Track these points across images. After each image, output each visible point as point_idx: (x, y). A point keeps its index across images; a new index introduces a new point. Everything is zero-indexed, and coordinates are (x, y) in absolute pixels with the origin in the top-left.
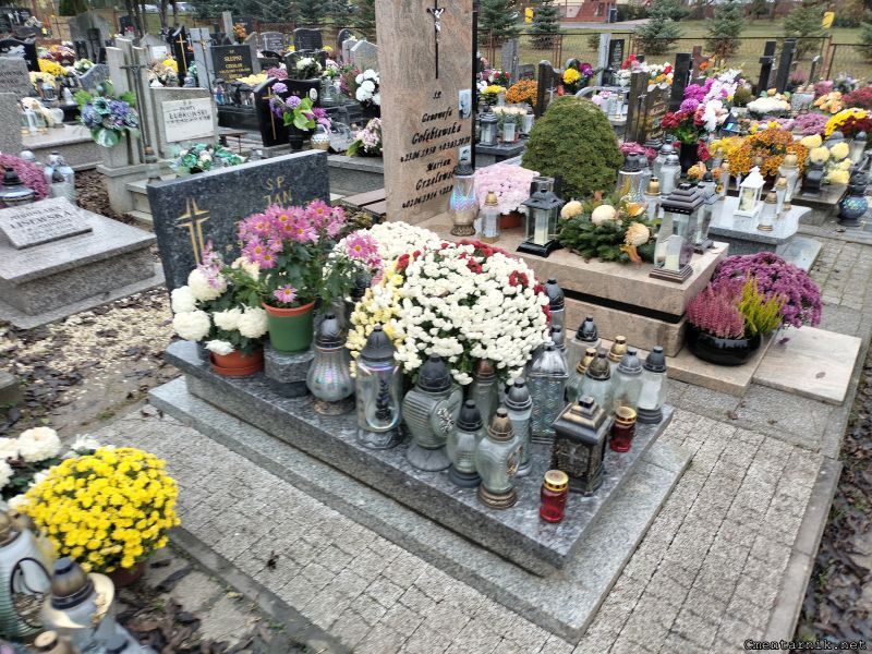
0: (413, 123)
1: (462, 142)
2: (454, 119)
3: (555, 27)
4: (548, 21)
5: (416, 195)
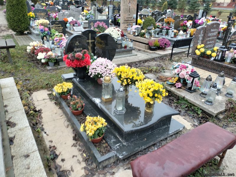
0: (125, 18)
1: (134, 22)
2: (132, 19)
5: (124, 29)
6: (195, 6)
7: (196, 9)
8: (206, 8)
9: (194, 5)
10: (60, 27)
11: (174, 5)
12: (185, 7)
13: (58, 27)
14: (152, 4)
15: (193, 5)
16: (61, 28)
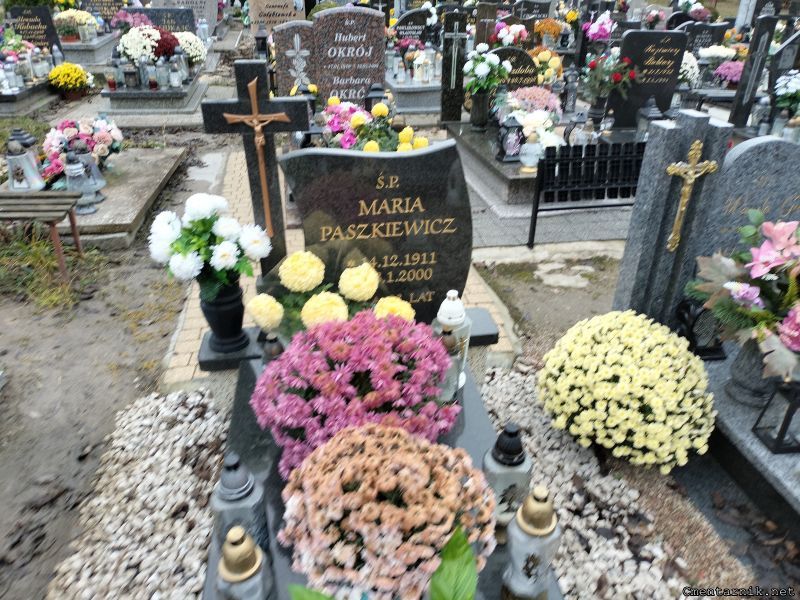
0: (260, 8)
2: (290, 9)
10: (37, 23)
13: (31, 24)
16: (40, 26)
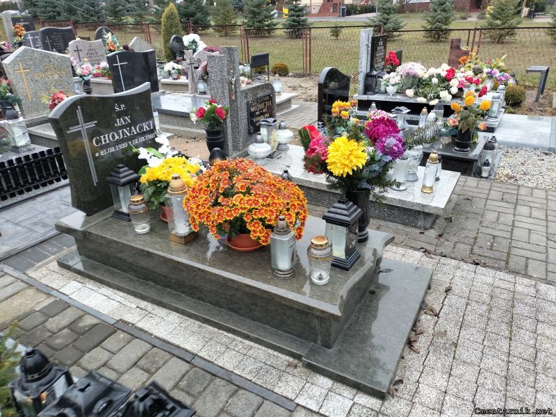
3: (303, 21)
4: (298, 16)
6: (261, 17)
7: (266, 23)
8: (294, 21)
9: (259, 14)
11: (199, 15)
12: (233, 22)
14: (132, 16)
15: (254, 14)
